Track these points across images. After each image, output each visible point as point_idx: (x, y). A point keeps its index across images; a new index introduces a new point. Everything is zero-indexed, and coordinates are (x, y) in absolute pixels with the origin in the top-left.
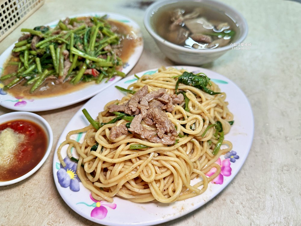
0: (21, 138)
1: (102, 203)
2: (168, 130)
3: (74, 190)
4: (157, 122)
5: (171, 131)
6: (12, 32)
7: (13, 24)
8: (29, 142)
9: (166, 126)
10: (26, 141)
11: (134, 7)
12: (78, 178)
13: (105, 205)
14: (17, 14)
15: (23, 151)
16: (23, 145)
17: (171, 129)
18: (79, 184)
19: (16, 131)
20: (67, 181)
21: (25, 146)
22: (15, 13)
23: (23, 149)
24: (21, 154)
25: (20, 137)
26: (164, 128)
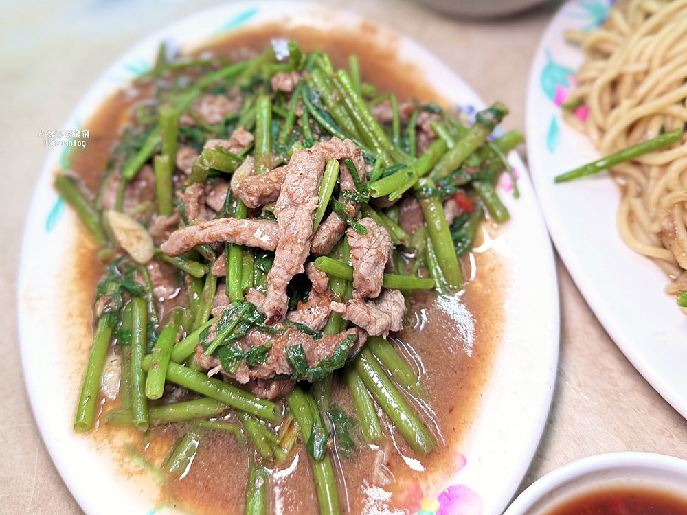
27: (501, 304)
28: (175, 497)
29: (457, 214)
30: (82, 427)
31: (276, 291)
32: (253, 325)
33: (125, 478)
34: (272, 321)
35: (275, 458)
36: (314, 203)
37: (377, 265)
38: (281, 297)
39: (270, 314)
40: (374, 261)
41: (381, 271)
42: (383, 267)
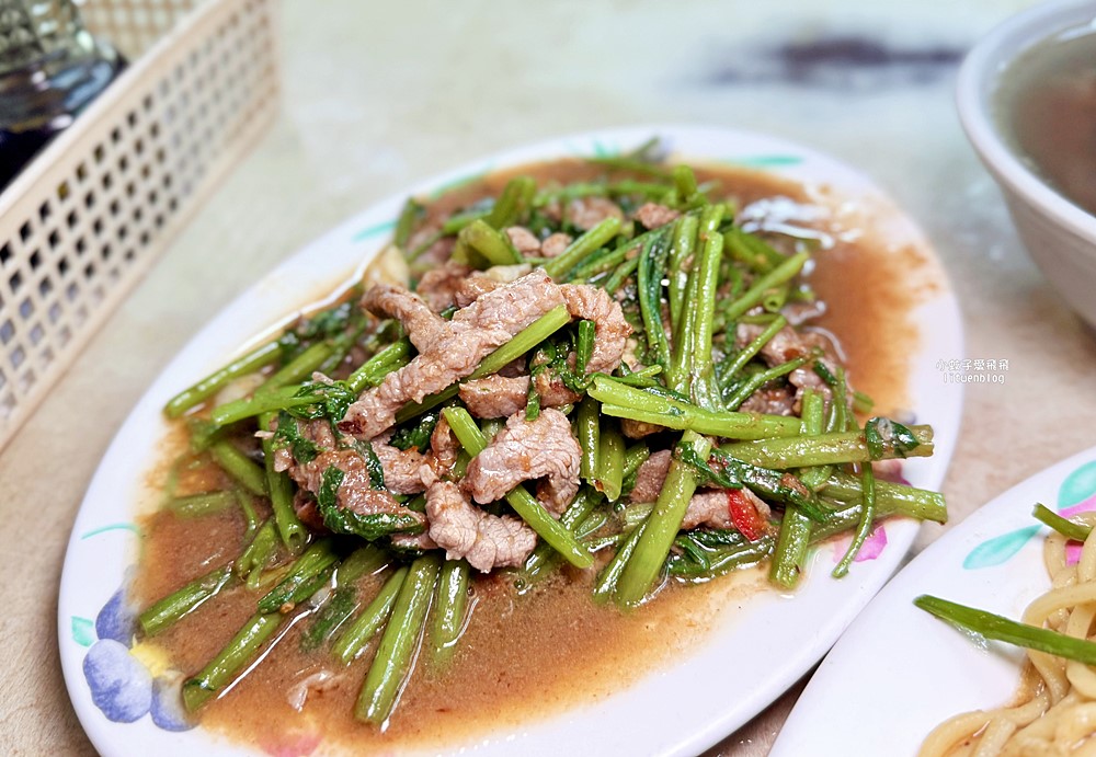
6: (140, 280)
7: (145, 239)
11: (760, 79)
14: (167, 181)
22: (155, 181)
27: (648, 668)
28: (154, 530)
29: (715, 519)
30: (170, 413)
31: (376, 400)
32: (328, 417)
33: (146, 483)
34: (346, 426)
35: (246, 577)
36: (498, 334)
37: (510, 465)
38: (375, 410)
39: (348, 417)
40: (509, 460)
41: (510, 478)
42: (518, 478)
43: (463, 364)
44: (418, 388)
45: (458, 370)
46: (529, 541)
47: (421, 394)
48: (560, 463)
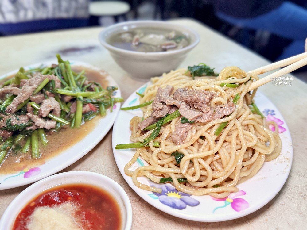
0: (67, 208)
1: (231, 197)
2: (207, 101)
3: (195, 204)
4: (192, 104)
5: (210, 98)
8: (83, 206)
9: (202, 99)
10: (79, 207)
12: (184, 194)
13: (236, 196)
15: (87, 218)
16: (78, 213)
17: (208, 97)
18: (192, 198)
19: (53, 205)
20: (179, 203)
21: (82, 212)
23: (84, 216)
24: (86, 222)
25: (65, 208)
26: (203, 103)
31: (13, 104)
34: (7, 111)
36: (35, 86)
37: (47, 107)
38: (13, 107)
39: (7, 109)
40: (46, 106)
41: (48, 110)
42: (50, 109)
43: (30, 93)
44: (22, 99)
45: (29, 94)
46: (54, 123)
47: (23, 100)
48: (56, 105)
